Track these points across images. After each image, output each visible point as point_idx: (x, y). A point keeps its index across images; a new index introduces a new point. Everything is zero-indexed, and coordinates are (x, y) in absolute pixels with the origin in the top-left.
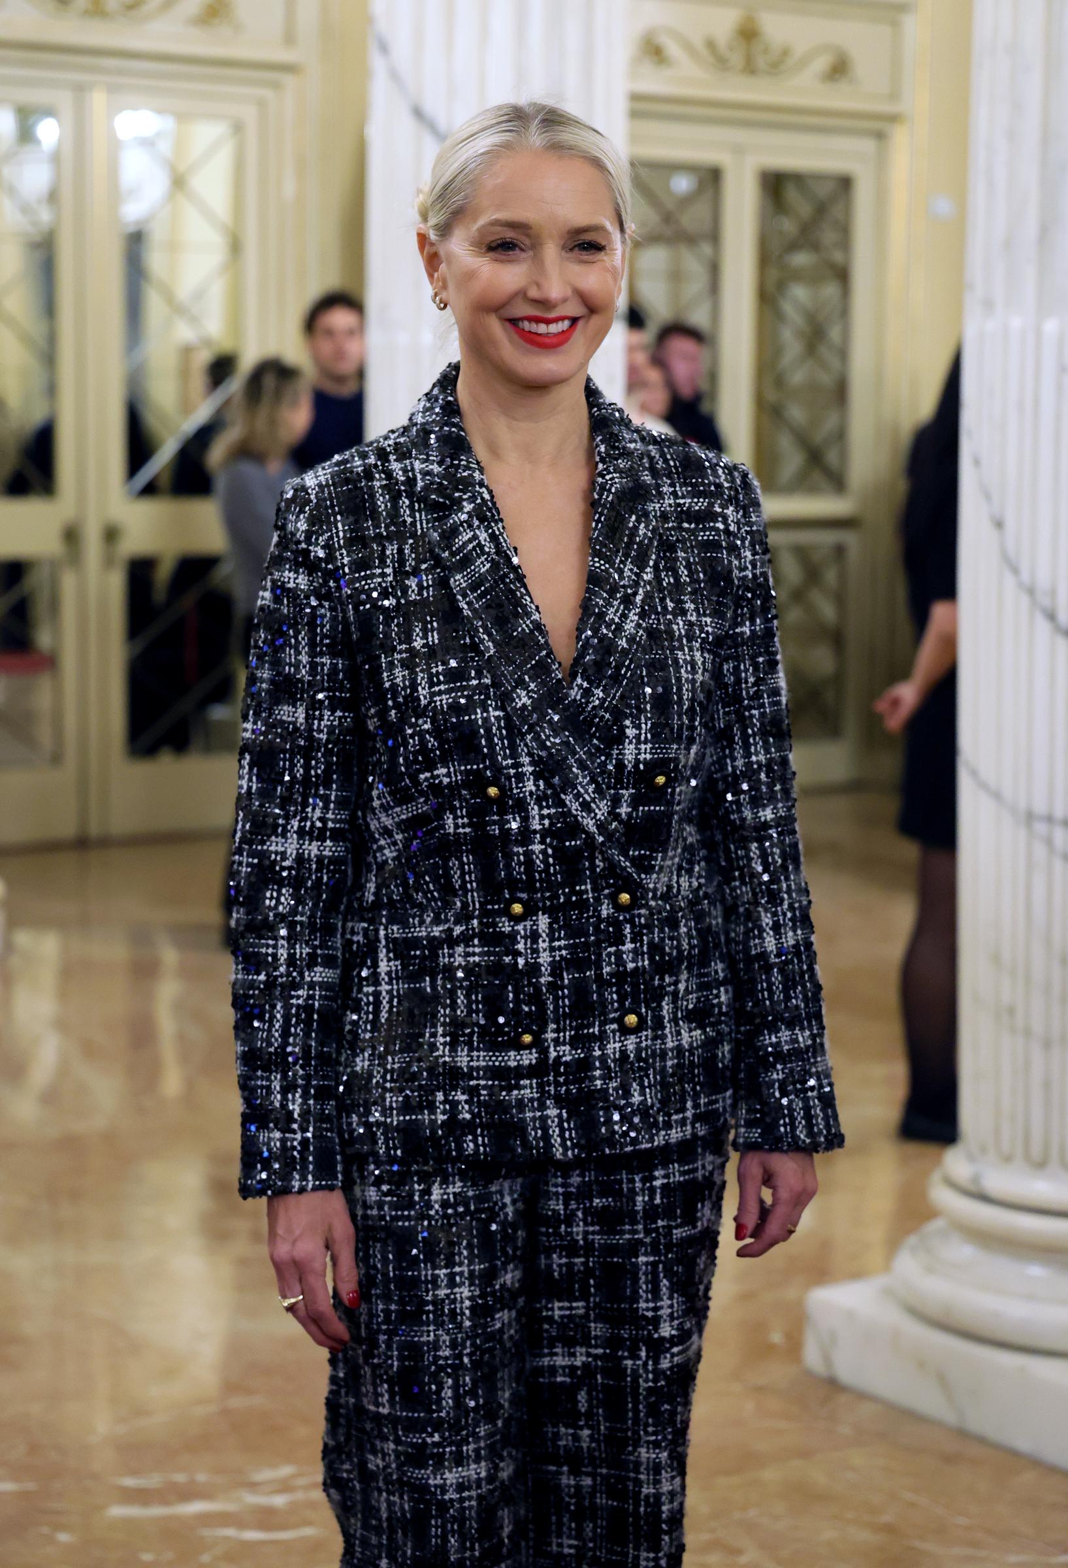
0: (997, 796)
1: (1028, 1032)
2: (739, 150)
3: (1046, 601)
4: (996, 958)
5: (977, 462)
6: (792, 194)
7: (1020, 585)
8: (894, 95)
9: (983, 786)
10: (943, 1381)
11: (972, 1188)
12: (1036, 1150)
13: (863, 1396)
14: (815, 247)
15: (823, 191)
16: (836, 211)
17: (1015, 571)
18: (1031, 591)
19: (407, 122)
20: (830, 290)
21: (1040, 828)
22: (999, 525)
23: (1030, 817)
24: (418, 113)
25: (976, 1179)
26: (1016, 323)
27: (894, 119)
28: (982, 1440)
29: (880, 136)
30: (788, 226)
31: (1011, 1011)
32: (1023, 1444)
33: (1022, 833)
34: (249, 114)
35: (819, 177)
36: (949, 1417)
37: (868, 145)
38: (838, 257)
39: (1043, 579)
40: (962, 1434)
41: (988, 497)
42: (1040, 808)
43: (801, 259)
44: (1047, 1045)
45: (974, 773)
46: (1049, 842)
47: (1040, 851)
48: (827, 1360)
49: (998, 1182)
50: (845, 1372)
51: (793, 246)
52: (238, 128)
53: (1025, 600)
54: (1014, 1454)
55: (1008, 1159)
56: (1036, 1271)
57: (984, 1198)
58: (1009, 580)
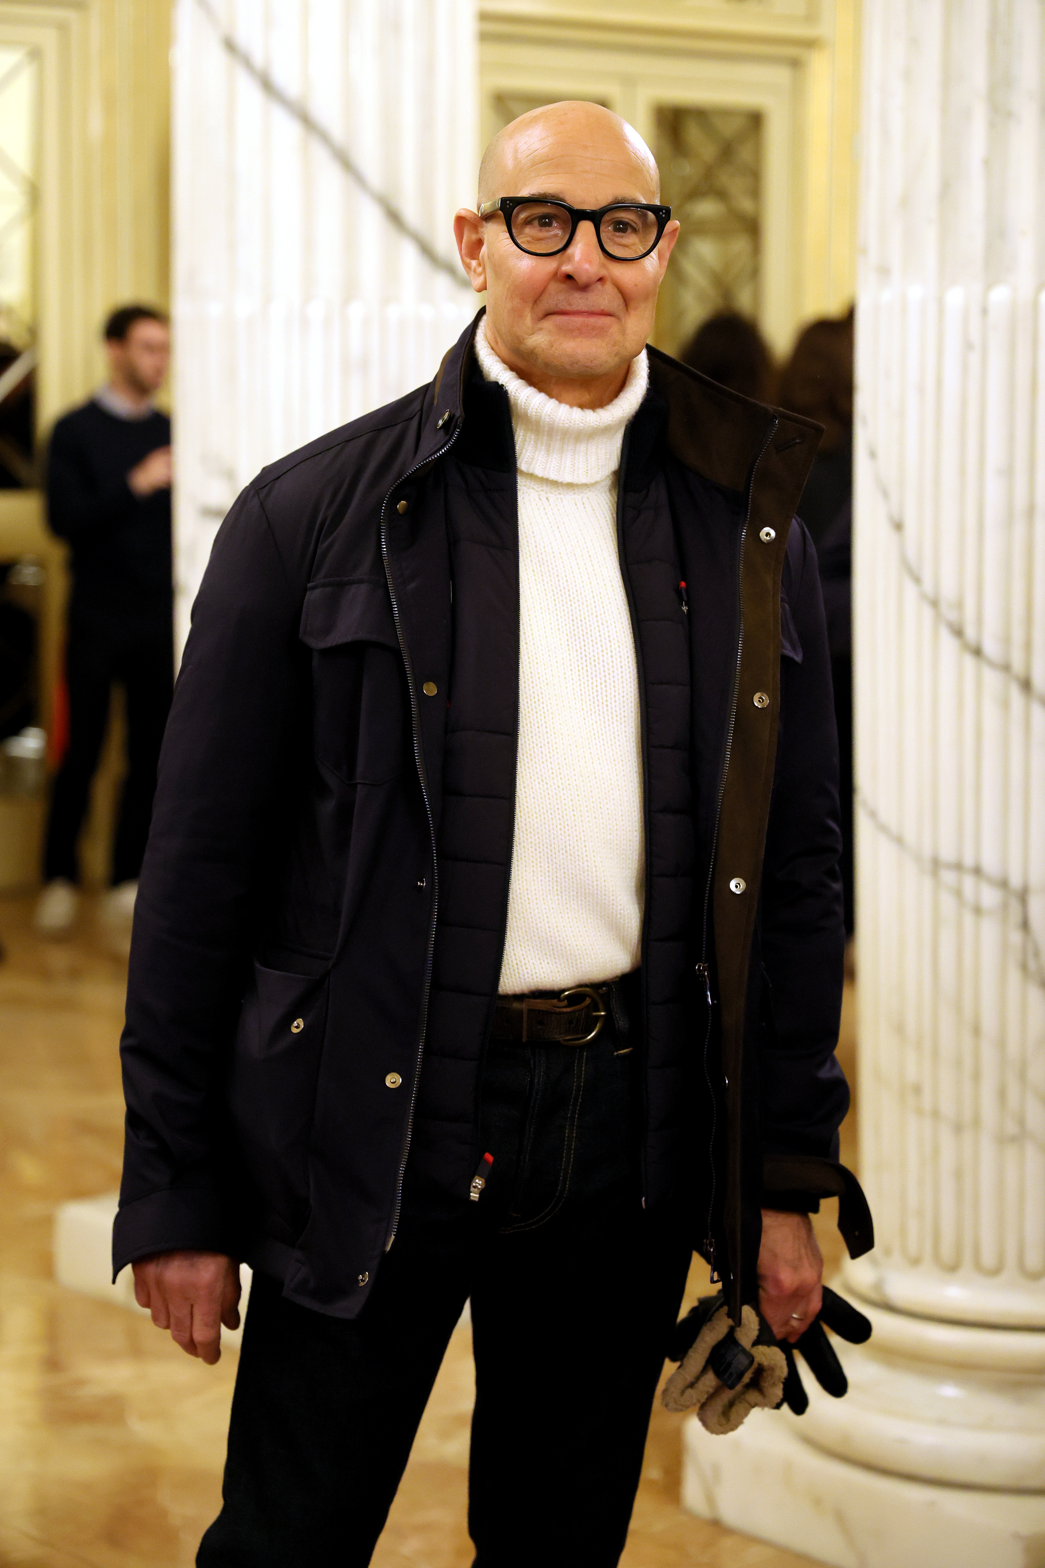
0: (899, 841)
1: (936, 1114)
2: (629, 81)
3: (951, 615)
4: (900, 1029)
5: (873, 455)
6: (693, 133)
7: (923, 596)
8: (811, 17)
9: (883, 829)
10: (841, 1519)
11: (873, 1295)
12: (947, 1251)
13: (752, 1539)
14: (721, 195)
15: (729, 128)
16: (745, 154)
17: (917, 580)
18: (935, 604)
19: (217, 57)
20: (740, 245)
21: (948, 877)
22: (898, 526)
23: (936, 864)
24: (230, 46)
25: (878, 1286)
26: (915, 293)
27: (810, 44)
29: (795, 64)
30: (688, 169)
31: (917, 1090)
33: (927, 883)
34: (48, 39)
35: (726, 113)
37: (780, 75)
38: (746, 205)
39: (948, 590)
41: (885, 494)
42: (947, 854)
43: (706, 208)
44: (958, 1129)
45: (873, 815)
46: (958, 893)
47: (948, 903)
48: (710, 1499)
49: (905, 1287)
50: (731, 1512)
51: (694, 194)
52: (35, 54)
53: (927, 612)
55: (915, 1262)
56: (950, 1391)
57: (889, 1308)
58: (910, 591)
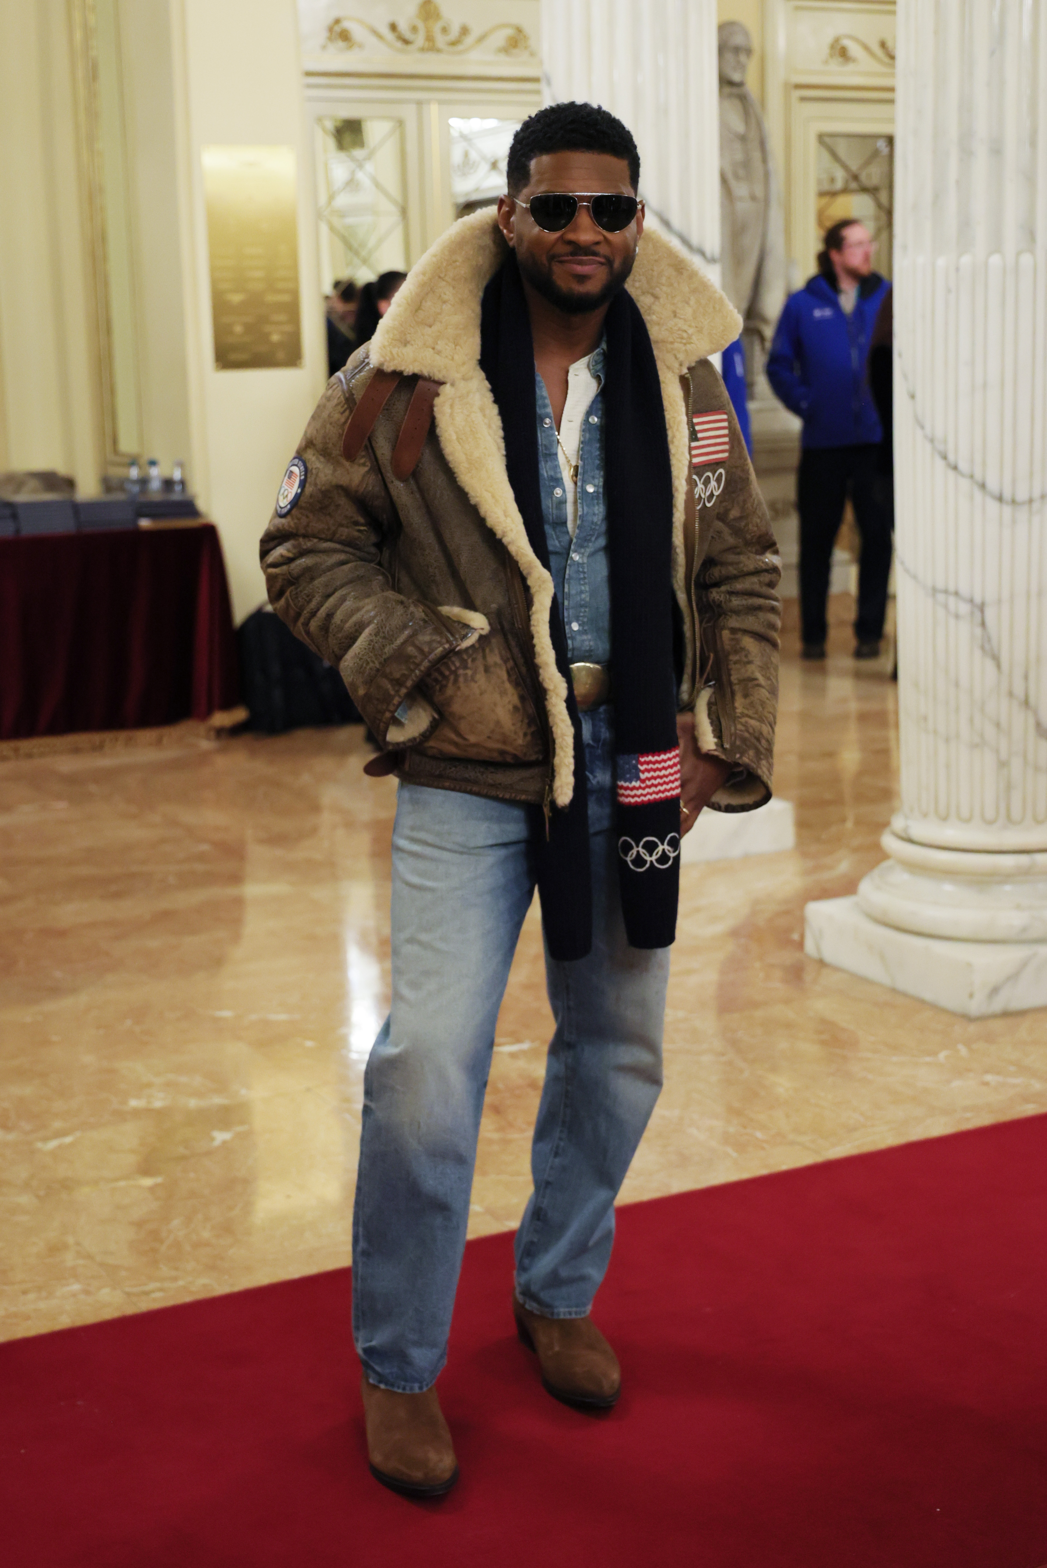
0: (915, 577)
1: (935, 732)
3: (940, 448)
7: (926, 437)
9: (907, 571)
10: (883, 958)
11: (904, 835)
13: (837, 969)
17: (922, 427)
18: (932, 441)
21: (941, 597)
22: (913, 397)
23: (934, 591)
25: (906, 829)
28: (905, 995)
31: (925, 719)
32: (928, 996)
33: (930, 601)
36: (887, 981)
39: (939, 433)
40: (894, 991)
41: (906, 378)
42: (940, 585)
44: (947, 740)
45: (902, 563)
46: (946, 606)
47: (940, 613)
48: (818, 949)
49: (921, 830)
50: (829, 956)
53: (928, 446)
54: (922, 1002)
55: (925, 815)
57: (911, 841)
58: (919, 431)
